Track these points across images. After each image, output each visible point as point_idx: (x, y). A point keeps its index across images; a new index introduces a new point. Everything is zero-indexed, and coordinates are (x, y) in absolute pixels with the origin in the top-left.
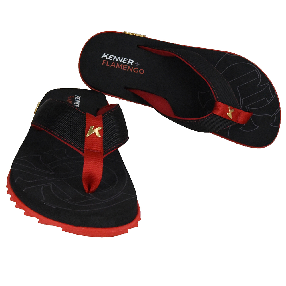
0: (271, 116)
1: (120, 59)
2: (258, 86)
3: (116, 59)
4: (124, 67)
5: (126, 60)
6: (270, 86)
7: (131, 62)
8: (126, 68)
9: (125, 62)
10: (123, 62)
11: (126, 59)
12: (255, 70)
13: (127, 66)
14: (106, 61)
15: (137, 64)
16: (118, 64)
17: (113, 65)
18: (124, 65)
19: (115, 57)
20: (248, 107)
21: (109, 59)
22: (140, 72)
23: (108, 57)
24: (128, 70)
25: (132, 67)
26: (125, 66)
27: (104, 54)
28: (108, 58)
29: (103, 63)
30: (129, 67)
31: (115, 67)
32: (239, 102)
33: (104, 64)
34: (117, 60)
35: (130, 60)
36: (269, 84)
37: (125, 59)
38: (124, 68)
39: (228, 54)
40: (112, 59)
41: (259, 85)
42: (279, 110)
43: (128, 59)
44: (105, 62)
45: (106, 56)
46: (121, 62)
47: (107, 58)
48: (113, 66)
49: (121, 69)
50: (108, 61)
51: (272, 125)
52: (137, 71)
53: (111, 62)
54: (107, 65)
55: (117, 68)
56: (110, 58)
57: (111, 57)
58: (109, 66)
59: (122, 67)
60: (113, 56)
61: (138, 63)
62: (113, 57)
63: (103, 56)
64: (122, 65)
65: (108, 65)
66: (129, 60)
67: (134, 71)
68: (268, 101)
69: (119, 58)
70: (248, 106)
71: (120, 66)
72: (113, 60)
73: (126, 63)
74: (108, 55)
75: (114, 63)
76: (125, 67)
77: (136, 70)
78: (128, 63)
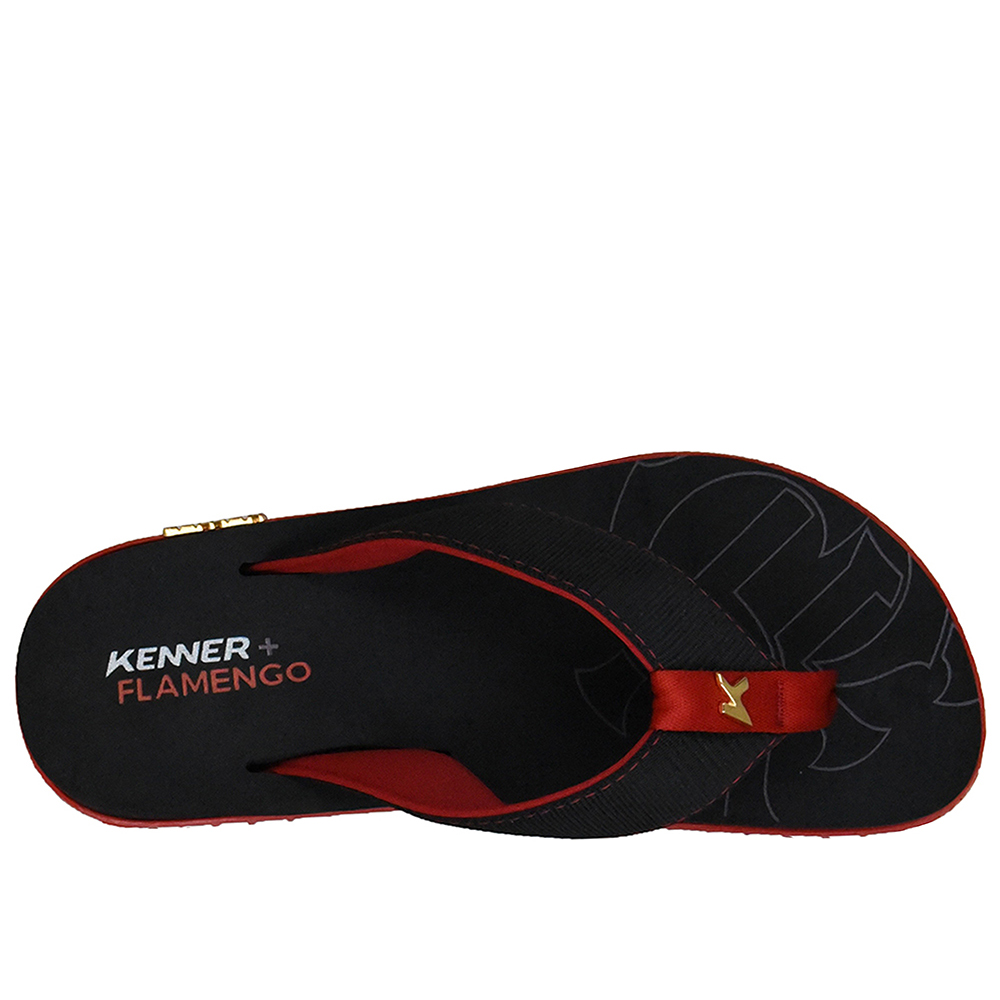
0: (929, 666)
1: (186, 652)
2: (822, 554)
3: (170, 656)
4: (215, 682)
5: (212, 647)
6: (875, 538)
7: (238, 646)
8: (227, 680)
9: (210, 656)
10: (205, 659)
11: (212, 642)
12: (786, 489)
13: (226, 670)
14: (131, 681)
15: (269, 647)
16: (185, 677)
17: (167, 686)
18: (214, 672)
19: (165, 651)
20: (814, 663)
21: (140, 666)
22: (291, 677)
23: (133, 660)
24: (237, 687)
25: (252, 668)
26: (218, 676)
27: (114, 654)
28: (135, 667)
29: (122, 693)
30: (237, 672)
31: (176, 695)
32: (768, 652)
33: (125, 696)
34: (176, 661)
35: (231, 641)
36: (867, 530)
37: (207, 644)
38: (220, 685)
39: (643, 464)
40: (155, 662)
41: (826, 550)
42: (953, 625)
43: (221, 641)
44: (126, 687)
45: (124, 661)
46: (195, 662)
47: (129, 668)
48: (167, 691)
49: (206, 689)
50: (139, 681)
51: (944, 704)
52: (279, 676)
53: (151, 678)
54: (141, 698)
55: (185, 694)
56: (145, 663)
57: (147, 655)
58: (149, 698)
59: (205, 681)
60: (155, 649)
61: (267, 641)
62: (156, 656)
63: (112, 666)
64: (203, 675)
65: (144, 695)
66: (225, 642)
67: (265, 682)
68: (890, 606)
69: (181, 648)
70: (815, 658)
71: (199, 681)
72: (161, 665)
73: (218, 659)
74: (129, 652)
75: (166, 678)
76: (218, 681)
77: (270, 675)
78: (227, 657)
